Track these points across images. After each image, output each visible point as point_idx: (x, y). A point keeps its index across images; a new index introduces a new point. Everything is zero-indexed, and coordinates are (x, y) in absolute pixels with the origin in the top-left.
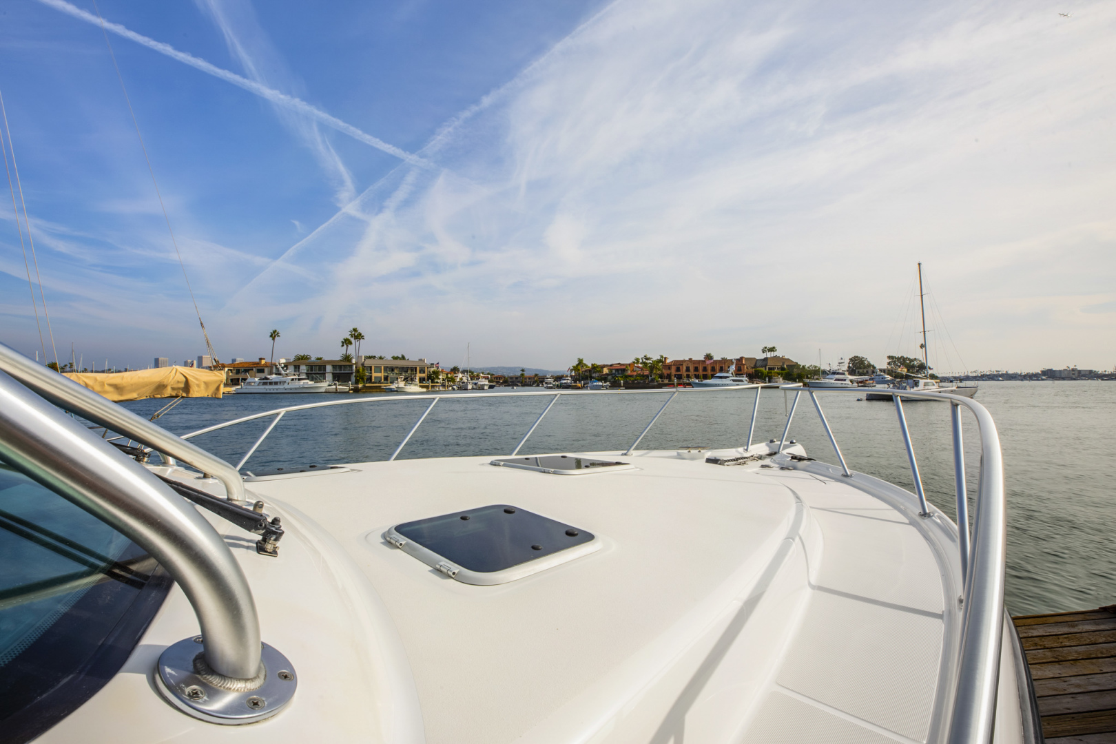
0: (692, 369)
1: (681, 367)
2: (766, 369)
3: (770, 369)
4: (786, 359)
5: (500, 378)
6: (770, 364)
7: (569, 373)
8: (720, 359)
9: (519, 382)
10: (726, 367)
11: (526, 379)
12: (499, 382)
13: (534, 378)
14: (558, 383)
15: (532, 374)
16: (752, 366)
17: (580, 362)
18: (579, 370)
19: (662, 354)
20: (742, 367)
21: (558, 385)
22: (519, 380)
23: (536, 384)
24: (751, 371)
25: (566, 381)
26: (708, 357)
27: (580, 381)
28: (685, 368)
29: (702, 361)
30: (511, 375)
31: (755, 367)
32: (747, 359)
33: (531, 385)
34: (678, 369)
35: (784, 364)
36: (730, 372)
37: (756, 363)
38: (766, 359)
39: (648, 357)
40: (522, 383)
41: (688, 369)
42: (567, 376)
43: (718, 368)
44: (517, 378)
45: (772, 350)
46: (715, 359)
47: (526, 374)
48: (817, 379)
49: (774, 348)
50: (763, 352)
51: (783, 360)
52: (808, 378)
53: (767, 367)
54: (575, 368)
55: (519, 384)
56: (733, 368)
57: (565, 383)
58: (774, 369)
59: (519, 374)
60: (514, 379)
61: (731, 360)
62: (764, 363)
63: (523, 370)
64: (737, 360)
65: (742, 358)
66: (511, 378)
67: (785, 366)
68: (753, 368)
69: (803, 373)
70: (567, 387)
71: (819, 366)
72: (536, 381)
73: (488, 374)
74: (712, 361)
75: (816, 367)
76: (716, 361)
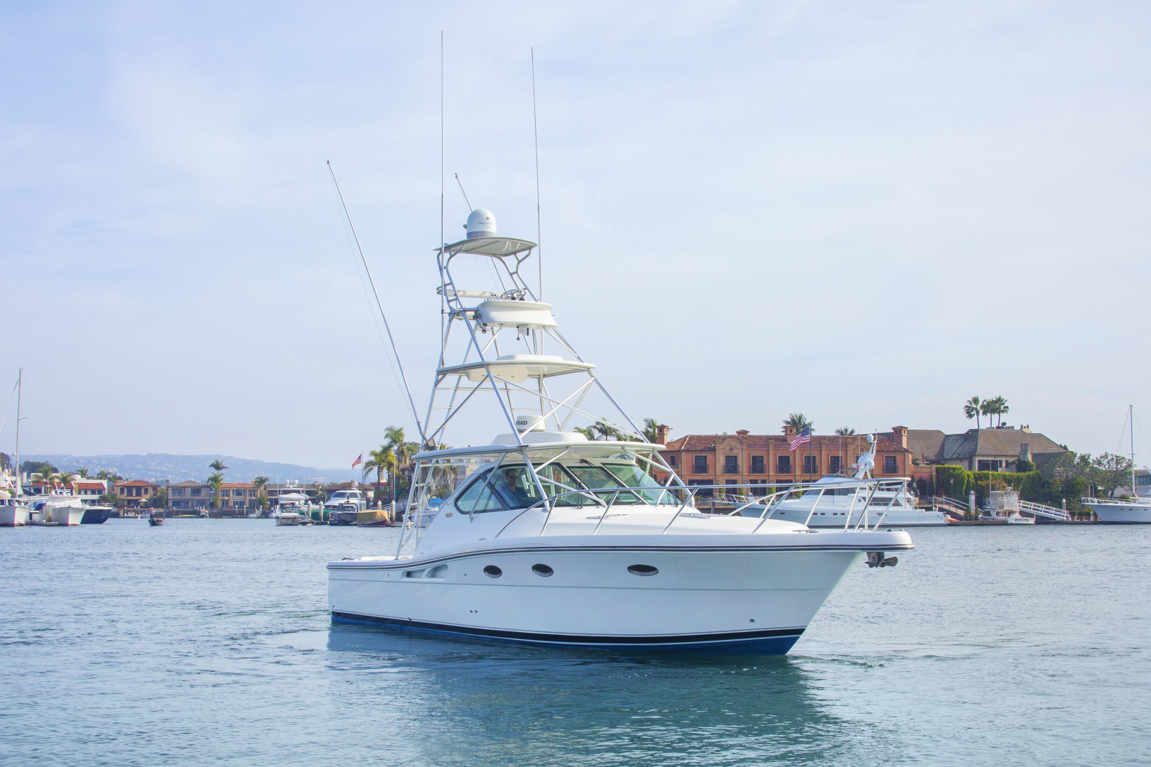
0: (743, 463)
1: (709, 457)
2: (970, 468)
3: (983, 465)
4: (1032, 435)
5: (140, 488)
6: (985, 450)
7: (357, 474)
8: (833, 433)
9: (202, 503)
10: (851, 459)
11: (226, 492)
12: (137, 503)
13: (253, 492)
14: (320, 508)
15: (249, 479)
16: (931, 456)
17: (395, 436)
18: (390, 465)
19: (650, 417)
20: (899, 458)
21: (315, 516)
22: (204, 495)
23: (258, 512)
24: (927, 471)
25: (343, 501)
26: (797, 425)
27: (386, 503)
28: (721, 461)
29: (777, 438)
30: (175, 480)
31: (940, 458)
32: (916, 435)
33: (242, 515)
34: (701, 466)
35: (1025, 452)
36: (860, 475)
37: (942, 448)
38: (972, 435)
39: (608, 424)
40: (212, 505)
41: (731, 465)
42: (348, 486)
43: (824, 463)
44: (196, 490)
45: (994, 407)
46: (814, 434)
47: (227, 479)
48: (1123, 498)
49: (999, 400)
50: (970, 416)
51: (1023, 438)
52: (1096, 493)
53: (977, 459)
54: (381, 459)
55: (204, 511)
56: (869, 460)
57: (341, 507)
58: (995, 465)
59: (201, 476)
60: (188, 495)
61: (864, 438)
62: (968, 446)
63: (217, 466)
64: (884, 438)
65: (898, 431)
66: (179, 489)
67: (1029, 457)
68: (932, 462)
69: (1082, 479)
70: (346, 519)
71: (1128, 457)
72: (260, 502)
73: (102, 476)
74: (807, 439)
75: (1119, 460)
76: (820, 440)
